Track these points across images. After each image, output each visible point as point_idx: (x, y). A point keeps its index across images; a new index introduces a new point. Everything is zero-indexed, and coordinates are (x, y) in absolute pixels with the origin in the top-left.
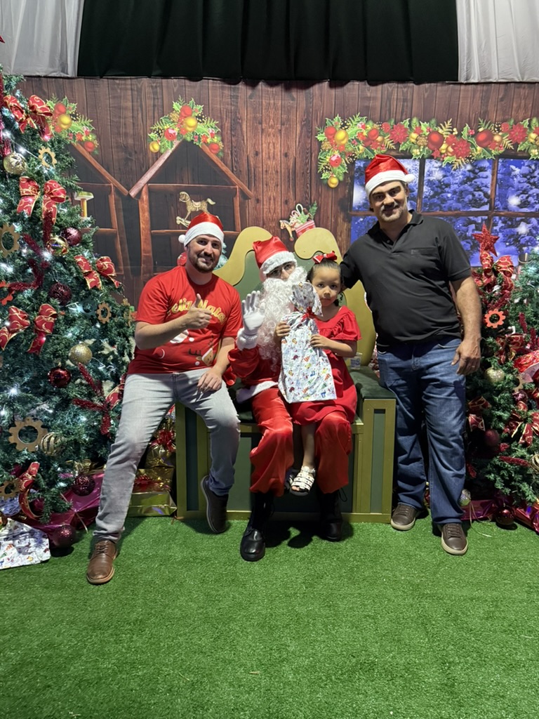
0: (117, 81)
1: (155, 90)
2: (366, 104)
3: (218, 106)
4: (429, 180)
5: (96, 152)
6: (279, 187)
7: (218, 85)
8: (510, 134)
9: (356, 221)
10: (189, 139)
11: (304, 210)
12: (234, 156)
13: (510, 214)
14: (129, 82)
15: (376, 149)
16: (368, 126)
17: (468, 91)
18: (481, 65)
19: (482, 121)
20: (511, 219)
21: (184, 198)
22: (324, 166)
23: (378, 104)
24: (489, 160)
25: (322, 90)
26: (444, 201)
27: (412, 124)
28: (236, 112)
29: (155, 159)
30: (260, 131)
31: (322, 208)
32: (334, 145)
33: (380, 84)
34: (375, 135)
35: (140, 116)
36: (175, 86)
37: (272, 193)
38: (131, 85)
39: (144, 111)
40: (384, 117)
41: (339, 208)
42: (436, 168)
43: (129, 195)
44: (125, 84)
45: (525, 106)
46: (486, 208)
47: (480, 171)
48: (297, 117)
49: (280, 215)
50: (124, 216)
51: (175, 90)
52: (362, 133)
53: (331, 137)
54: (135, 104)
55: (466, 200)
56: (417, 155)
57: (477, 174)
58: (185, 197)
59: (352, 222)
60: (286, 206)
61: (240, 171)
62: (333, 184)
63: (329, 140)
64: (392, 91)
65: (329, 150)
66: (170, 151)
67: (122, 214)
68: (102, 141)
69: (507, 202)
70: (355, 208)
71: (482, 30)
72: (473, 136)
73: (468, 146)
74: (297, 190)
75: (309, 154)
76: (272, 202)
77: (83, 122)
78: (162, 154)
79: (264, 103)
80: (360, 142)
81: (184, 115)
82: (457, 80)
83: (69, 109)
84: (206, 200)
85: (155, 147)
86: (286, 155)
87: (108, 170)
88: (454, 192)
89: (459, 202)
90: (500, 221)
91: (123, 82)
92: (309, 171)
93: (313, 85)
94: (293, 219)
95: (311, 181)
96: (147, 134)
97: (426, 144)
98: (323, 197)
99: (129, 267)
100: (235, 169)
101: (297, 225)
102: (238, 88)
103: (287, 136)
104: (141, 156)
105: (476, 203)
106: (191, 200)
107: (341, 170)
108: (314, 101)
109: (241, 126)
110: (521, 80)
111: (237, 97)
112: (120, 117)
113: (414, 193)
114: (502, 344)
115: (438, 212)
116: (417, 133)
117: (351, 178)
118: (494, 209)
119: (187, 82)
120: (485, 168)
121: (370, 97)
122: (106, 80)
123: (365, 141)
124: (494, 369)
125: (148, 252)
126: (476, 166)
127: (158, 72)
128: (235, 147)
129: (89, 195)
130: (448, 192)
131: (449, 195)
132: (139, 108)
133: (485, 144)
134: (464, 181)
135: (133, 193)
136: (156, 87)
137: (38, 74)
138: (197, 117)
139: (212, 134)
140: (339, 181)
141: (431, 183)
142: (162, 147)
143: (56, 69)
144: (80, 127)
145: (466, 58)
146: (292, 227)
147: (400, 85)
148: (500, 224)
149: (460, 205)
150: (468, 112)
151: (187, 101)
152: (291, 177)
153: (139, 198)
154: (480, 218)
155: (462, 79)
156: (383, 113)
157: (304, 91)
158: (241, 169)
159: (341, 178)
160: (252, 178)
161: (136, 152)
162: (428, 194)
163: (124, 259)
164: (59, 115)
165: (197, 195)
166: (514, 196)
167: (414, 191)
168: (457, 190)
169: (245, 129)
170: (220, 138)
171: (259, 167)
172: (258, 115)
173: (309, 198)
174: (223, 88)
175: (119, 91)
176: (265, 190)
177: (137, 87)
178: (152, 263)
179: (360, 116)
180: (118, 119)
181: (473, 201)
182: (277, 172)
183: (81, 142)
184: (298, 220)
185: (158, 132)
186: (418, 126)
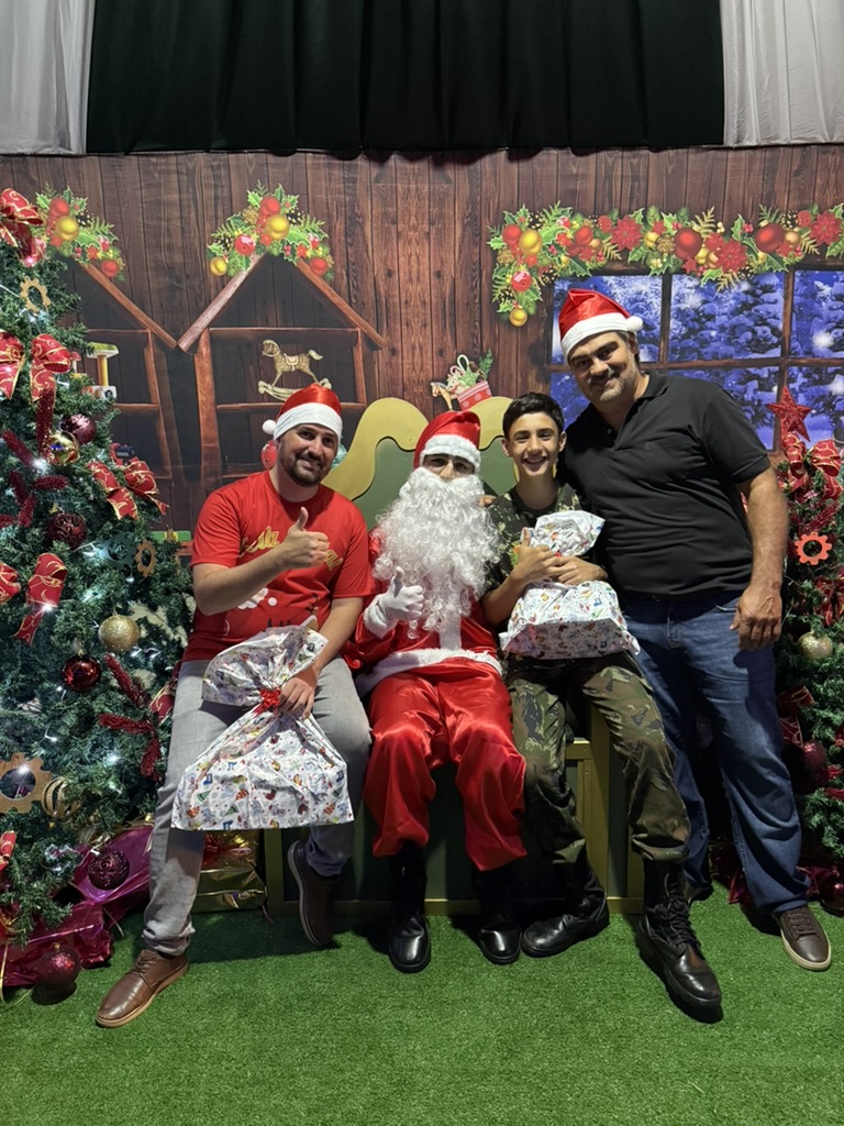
0: (154, 160)
1: (218, 172)
2: (571, 186)
3: (324, 197)
4: (679, 310)
5: (121, 278)
6: (428, 328)
7: (322, 161)
8: (813, 229)
9: (558, 380)
10: (275, 252)
11: (470, 365)
12: (352, 278)
13: (817, 363)
14: (173, 160)
15: (589, 260)
16: (574, 222)
17: (740, 160)
18: (762, 117)
19: (764, 210)
20: (818, 371)
21: (270, 350)
22: (502, 291)
23: (591, 185)
24: (778, 274)
25: (495, 165)
26: (705, 342)
27: (649, 217)
28: (353, 206)
29: (220, 287)
30: (395, 236)
31: (501, 358)
32: (519, 255)
33: (592, 152)
34: (586, 238)
35: (193, 215)
36: (251, 164)
37: (416, 339)
38: (177, 165)
39: (200, 206)
40: (600, 206)
41: (529, 359)
42: (691, 288)
43: (178, 346)
44: (167, 164)
45: (836, 183)
46: (776, 353)
47: (765, 292)
48: (456, 212)
49: (431, 375)
50: (171, 383)
51: (251, 172)
52: (565, 234)
53: (513, 242)
54: (185, 196)
55: (742, 340)
56: (658, 269)
57: (759, 296)
58: (271, 347)
59: (552, 382)
60: (441, 358)
61: (363, 303)
62: (518, 320)
63: (509, 247)
64: (614, 163)
65: (510, 264)
66: (244, 273)
67: (166, 378)
68: (130, 259)
69: (811, 342)
70: (555, 359)
71: (764, 59)
72: (750, 234)
73: (742, 251)
74: (459, 331)
75: (477, 273)
76: (417, 352)
77: (97, 229)
78: (231, 278)
79: (399, 189)
80: (561, 249)
81: (267, 213)
82: (722, 143)
83: (74, 207)
84: (306, 352)
85: (220, 267)
86: (439, 275)
87: (142, 307)
88: (722, 329)
89: (730, 344)
90: (800, 375)
91: (163, 160)
92: (477, 301)
93: (480, 156)
94: (453, 380)
95: (481, 317)
96: (205, 248)
97: (672, 250)
98: (501, 342)
99: (181, 466)
100: (354, 300)
101: (460, 390)
102: (356, 166)
103: (440, 242)
104: (197, 283)
105: (759, 344)
106: (282, 353)
107: (532, 297)
108: (484, 183)
109: (362, 229)
110: (829, 141)
111: (354, 181)
112: (159, 219)
113: (654, 331)
114: (827, 592)
115: (696, 362)
116: (657, 232)
117: (547, 310)
118: (790, 354)
119: (271, 158)
120: (772, 286)
121: (577, 175)
122: (135, 158)
123: (570, 248)
124: (815, 636)
125: (213, 441)
126: (757, 283)
127: (222, 142)
128: (353, 264)
129: (111, 349)
130: (712, 329)
131: (714, 333)
132: (192, 203)
133: (772, 247)
134: (737, 308)
135: (184, 345)
136: (219, 167)
137: (21, 151)
138: (287, 215)
139: (313, 242)
140: (529, 315)
141: (681, 314)
142: (231, 266)
143: (51, 141)
144: (93, 237)
145: (737, 105)
146: (451, 393)
147: (625, 154)
148: (801, 379)
149: (732, 350)
150: (741, 196)
151: (271, 190)
152: (448, 312)
153: (196, 353)
154: (765, 369)
155: (730, 141)
156: (600, 200)
157: (466, 168)
158: (365, 300)
159: (532, 311)
160: (382, 313)
161: (187, 276)
162: (678, 331)
163: (172, 453)
164: (58, 217)
165: (291, 345)
166: (822, 332)
167: (654, 329)
168: (726, 325)
169: (368, 234)
170: (327, 250)
171: (394, 296)
172: (391, 209)
173: (478, 346)
174: (330, 166)
175: (157, 175)
176: (405, 333)
177: (187, 169)
178: (220, 459)
179: (561, 206)
180: (156, 222)
181: (753, 343)
182: (425, 302)
183: (95, 261)
184: (461, 383)
185: (223, 242)
186: (658, 220)
